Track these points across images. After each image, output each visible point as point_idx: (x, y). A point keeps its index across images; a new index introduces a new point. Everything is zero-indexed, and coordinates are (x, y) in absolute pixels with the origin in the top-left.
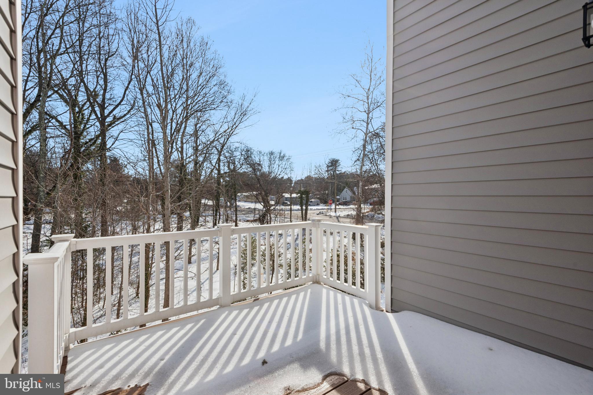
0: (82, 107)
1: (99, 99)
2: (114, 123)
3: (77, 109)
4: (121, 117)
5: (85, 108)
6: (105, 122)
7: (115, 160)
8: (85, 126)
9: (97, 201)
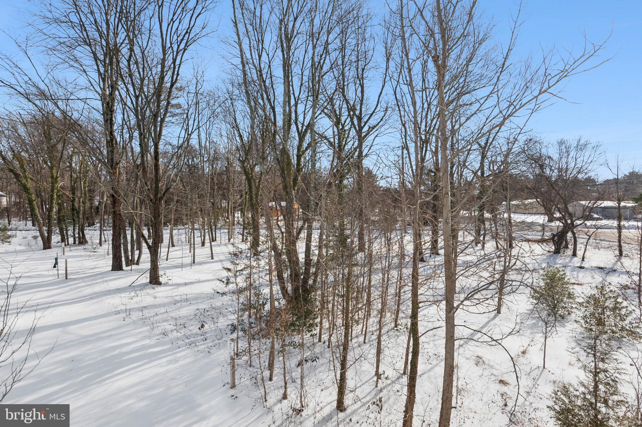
0: (344, 124)
1: (357, 112)
2: (369, 133)
3: (341, 127)
4: (375, 127)
5: (346, 124)
6: (361, 133)
7: (369, 172)
8: (346, 141)
9: (355, 210)
